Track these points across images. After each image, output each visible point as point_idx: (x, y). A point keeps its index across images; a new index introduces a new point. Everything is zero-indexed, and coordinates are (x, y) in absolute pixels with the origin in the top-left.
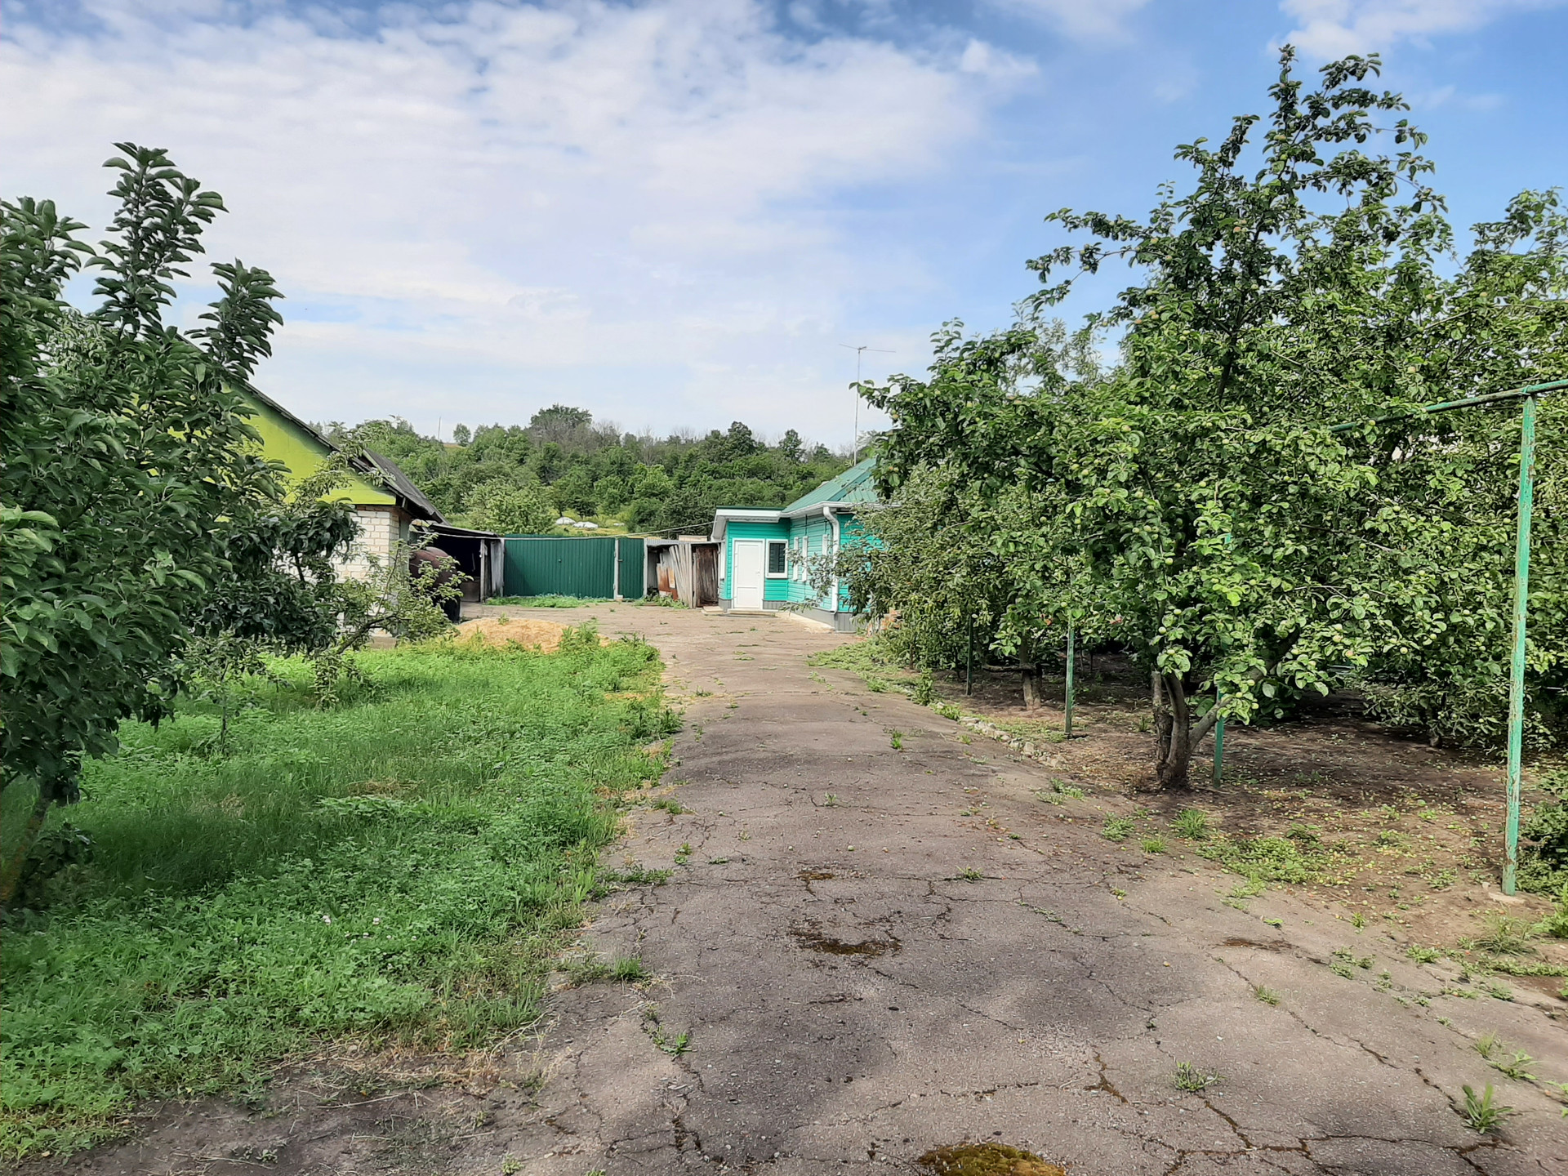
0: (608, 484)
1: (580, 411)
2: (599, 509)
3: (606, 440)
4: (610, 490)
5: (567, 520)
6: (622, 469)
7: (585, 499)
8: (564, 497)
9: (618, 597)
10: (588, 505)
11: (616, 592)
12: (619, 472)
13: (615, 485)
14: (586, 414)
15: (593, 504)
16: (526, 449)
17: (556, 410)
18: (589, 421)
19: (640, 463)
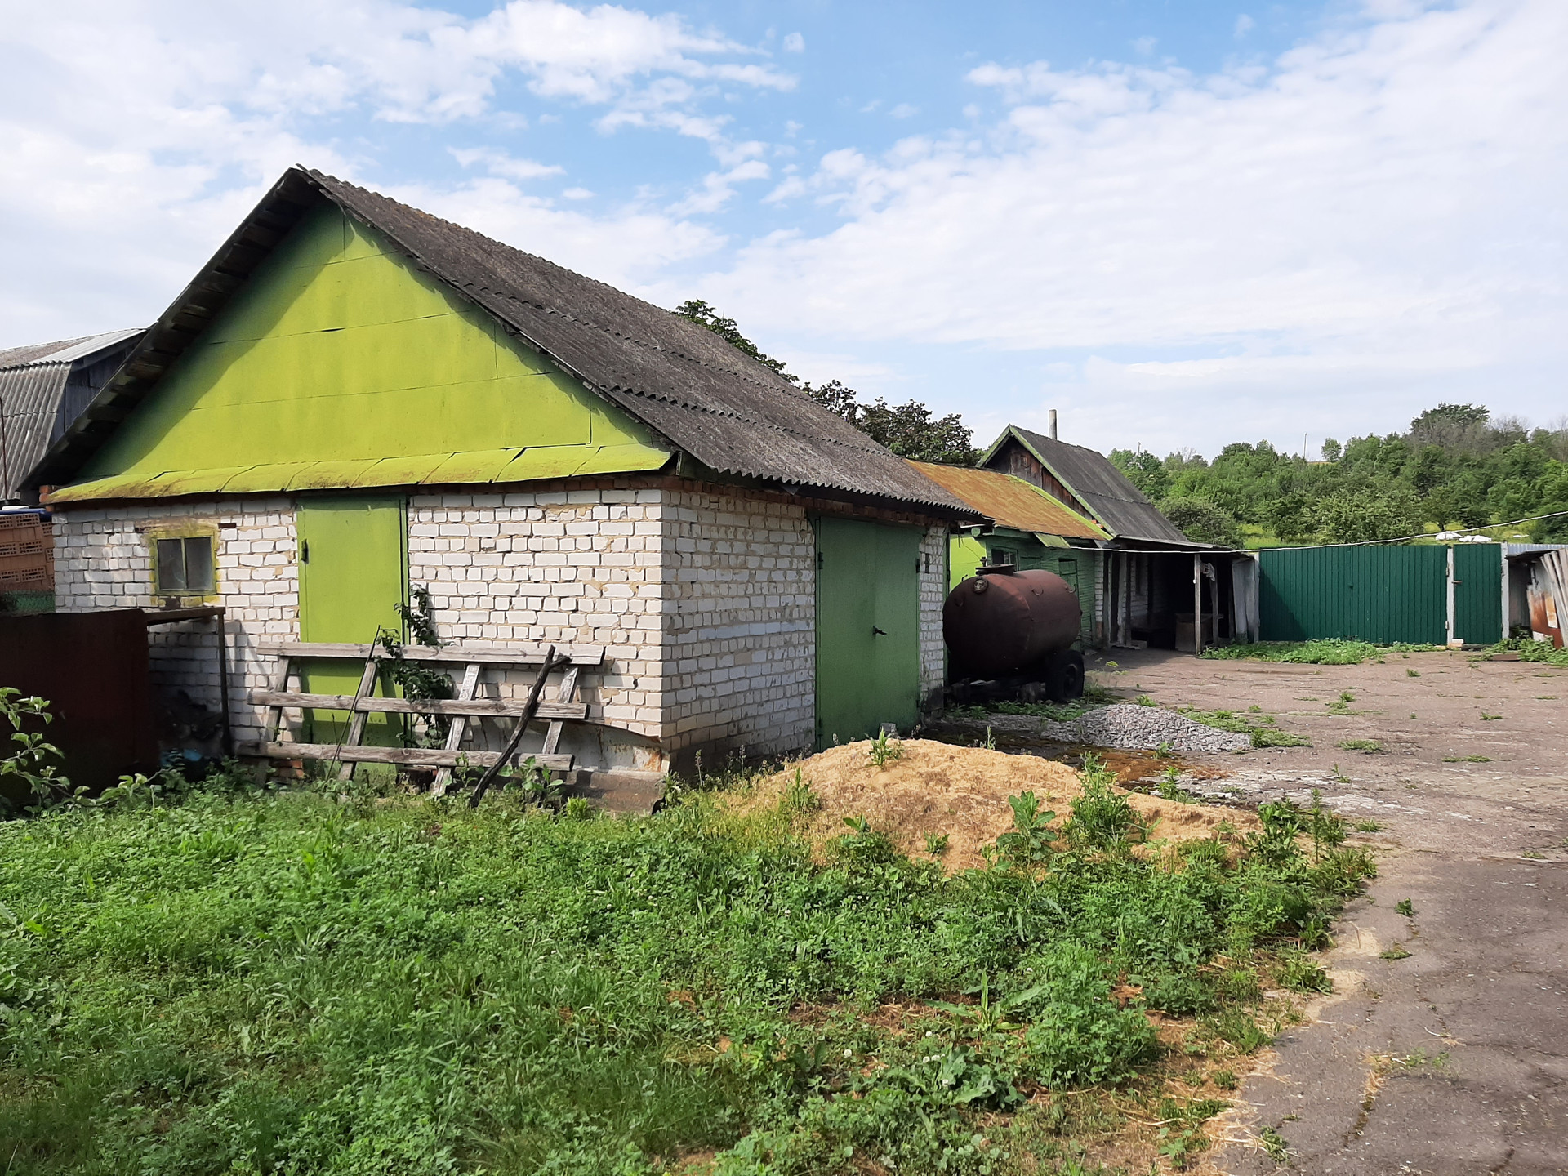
0: (1509, 488)
1: (1473, 407)
2: (1494, 519)
3: (1508, 438)
4: (1510, 495)
5: (1450, 535)
6: (1527, 469)
7: (1474, 507)
8: (1446, 508)
9: (1455, 643)
10: (1478, 514)
11: (1450, 634)
12: (1523, 474)
13: (1516, 488)
14: (1481, 411)
15: (1487, 514)
16: (1402, 457)
17: (1443, 410)
18: (1485, 418)
19: (1552, 460)
